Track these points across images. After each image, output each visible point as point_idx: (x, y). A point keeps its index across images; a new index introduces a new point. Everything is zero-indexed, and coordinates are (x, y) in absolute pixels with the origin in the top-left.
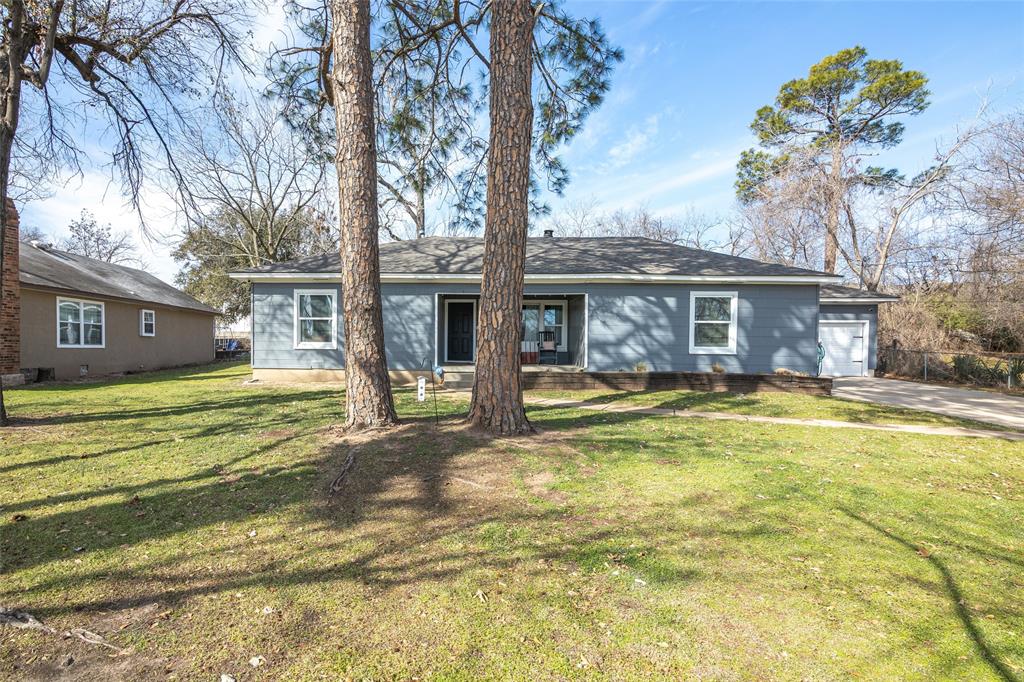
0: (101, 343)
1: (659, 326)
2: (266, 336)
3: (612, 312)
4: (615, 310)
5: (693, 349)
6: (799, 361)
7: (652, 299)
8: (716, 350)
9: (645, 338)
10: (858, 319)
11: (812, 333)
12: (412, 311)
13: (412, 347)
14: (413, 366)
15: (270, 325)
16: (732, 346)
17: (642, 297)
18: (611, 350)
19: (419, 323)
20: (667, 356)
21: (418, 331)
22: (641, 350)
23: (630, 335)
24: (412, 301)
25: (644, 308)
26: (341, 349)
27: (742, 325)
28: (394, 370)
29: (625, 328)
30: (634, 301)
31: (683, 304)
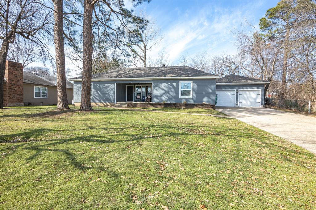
1: (172, 91)
2: (77, 95)
3: (158, 87)
5: (180, 97)
6: (210, 100)
7: (169, 83)
8: (187, 97)
9: (168, 94)
10: (258, 89)
11: (214, 93)
12: (110, 88)
13: (110, 97)
14: (110, 102)
15: (78, 92)
16: (191, 97)
17: (166, 83)
18: (159, 98)
19: (111, 91)
20: (174, 99)
21: (111, 93)
22: (167, 98)
23: (164, 94)
24: (110, 85)
25: (167, 86)
26: (94, 98)
27: (194, 90)
28: (106, 103)
29: (163, 92)
30: (164, 84)
31: (178, 85)
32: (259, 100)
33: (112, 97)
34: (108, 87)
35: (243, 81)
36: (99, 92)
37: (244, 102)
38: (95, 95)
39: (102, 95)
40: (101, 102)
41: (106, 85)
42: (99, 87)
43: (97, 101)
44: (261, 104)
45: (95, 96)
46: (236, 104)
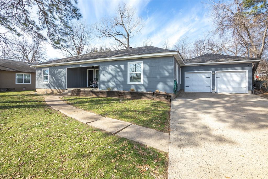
0: (30, 83)
1: (119, 76)
2: (38, 81)
3: (105, 71)
4: (106, 70)
5: (129, 82)
6: (167, 87)
7: (117, 66)
8: (137, 83)
9: (115, 79)
10: (243, 69)
11: (171, 77)
12: (62, 74)
13: (62, 83)
14: (62, 88)
16: (142, 82)
17: (114, 65)
18: (106, 84)
19: (63, 76)
20: (122, 86)
21: (63, 79)
22: (114, 84)
23: (111, 79)
24: (62, 71)
25: (114, 69)
26: (50, 84)
27: (145, 73)
28: (58, 89)
29: (110, 76)
30: (112, 67)
31: (126, 67)
32: (245, 84)
33: (64, 83)
34: (61, 72)
35: (221, 59)
36: (53, 78)
37: (223, 87)
38: (51, 81)
39: (56, 81)
40: (55, 88)
41: (59, 70)
42: (54, 72)
43: (52, 88)
44: (248, 90)
45: (51, 83)
46: (212, 89)
